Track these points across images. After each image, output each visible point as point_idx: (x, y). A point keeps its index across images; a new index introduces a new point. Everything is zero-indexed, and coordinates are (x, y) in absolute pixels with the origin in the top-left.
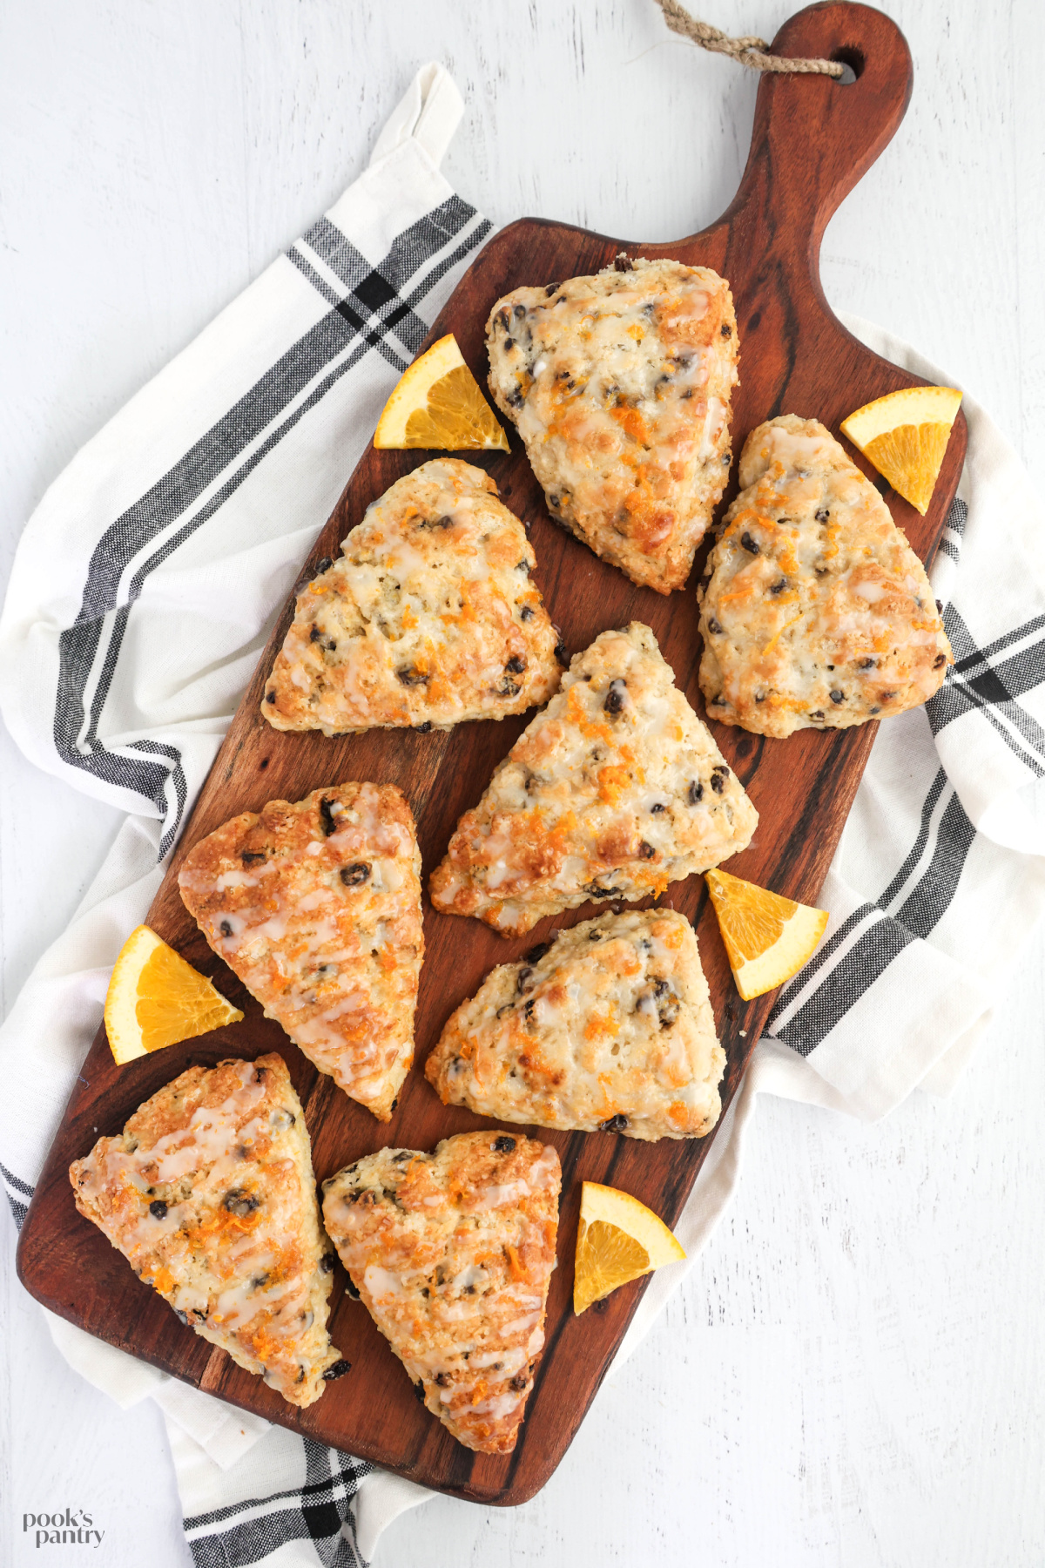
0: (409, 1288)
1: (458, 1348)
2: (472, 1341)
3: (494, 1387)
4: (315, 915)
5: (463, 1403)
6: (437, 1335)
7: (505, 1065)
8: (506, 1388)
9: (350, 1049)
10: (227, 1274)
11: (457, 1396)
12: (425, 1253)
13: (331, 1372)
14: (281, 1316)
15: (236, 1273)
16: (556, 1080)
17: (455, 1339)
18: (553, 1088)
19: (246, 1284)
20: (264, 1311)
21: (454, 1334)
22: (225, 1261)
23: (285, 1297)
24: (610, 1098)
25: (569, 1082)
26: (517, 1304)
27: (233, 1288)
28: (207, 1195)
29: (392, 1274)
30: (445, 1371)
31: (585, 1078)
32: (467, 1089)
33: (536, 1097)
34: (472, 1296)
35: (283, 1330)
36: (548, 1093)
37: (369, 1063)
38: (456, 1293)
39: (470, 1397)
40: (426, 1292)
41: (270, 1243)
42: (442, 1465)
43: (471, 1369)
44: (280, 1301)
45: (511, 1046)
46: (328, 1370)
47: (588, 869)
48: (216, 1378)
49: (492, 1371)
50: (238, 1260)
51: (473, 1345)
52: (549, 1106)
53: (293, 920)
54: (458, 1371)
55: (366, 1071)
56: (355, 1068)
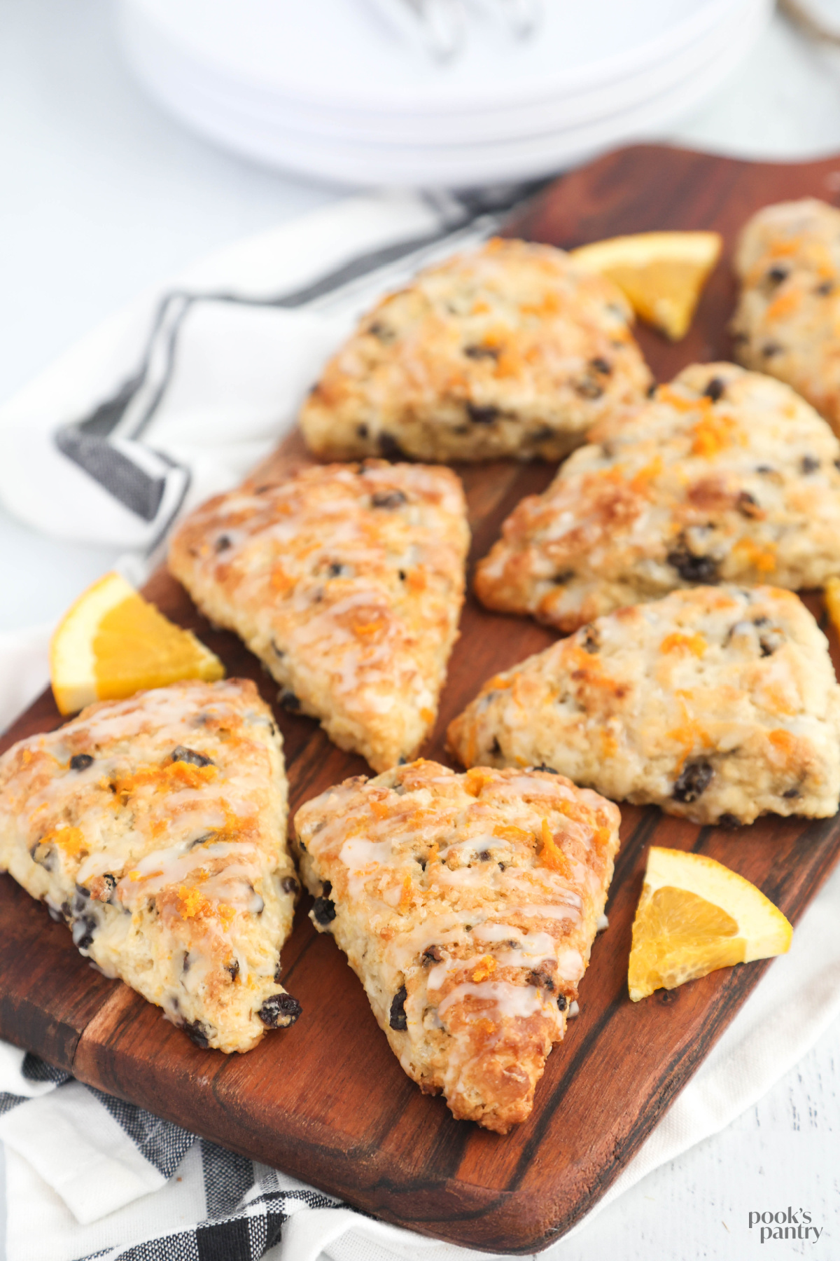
0: (401, 852)
1: (462, 918)
2: (480, 911)
3: (506, 971)
4: (334, 518)
5: (459, 983)
6: (432, 903)
7: (553, 691)
8: (522, 978)
9: (358, 647)
10: (158, 828)
11: (452, 975)
12: (427, 817)
13: (274, 1005)
14: (221, 875)
15: (170, 829)
16: (620, 693)
17: (457, 907)
18: (616, 704)
19: (182, 846)
20: (199, 870)
21: (455, 903)
22: (159, 812)
23: (231, 856)
24: (691, 714)
25: (636, 698)
26: (545, 890)
27: (163, 848)
28: (149, 753)
29: (380, 844)
30: (438, 942)
31: (658, 694)
32: (501, 721)
33: (592, 724)
34: (486, 863)
35: (222, 892)
36: (608, 715)
37: (377, 666)
38: (464, 857)
39: (469, 976)
40: (423, 862)
41: (223, 804)
42: (416, 1154)
43: (477, 944)
44: (224, 860)
45: (563, 662)
46: (271, 1000)
47: (675, 518)
48: (106, 1030)
49: (505, 948)
50: (174, 813)
51: (478, 917)
52: (609, 733)
53: (311, 522)
54: (456, 945)
55: (374, 677)
56: (361, 669)
